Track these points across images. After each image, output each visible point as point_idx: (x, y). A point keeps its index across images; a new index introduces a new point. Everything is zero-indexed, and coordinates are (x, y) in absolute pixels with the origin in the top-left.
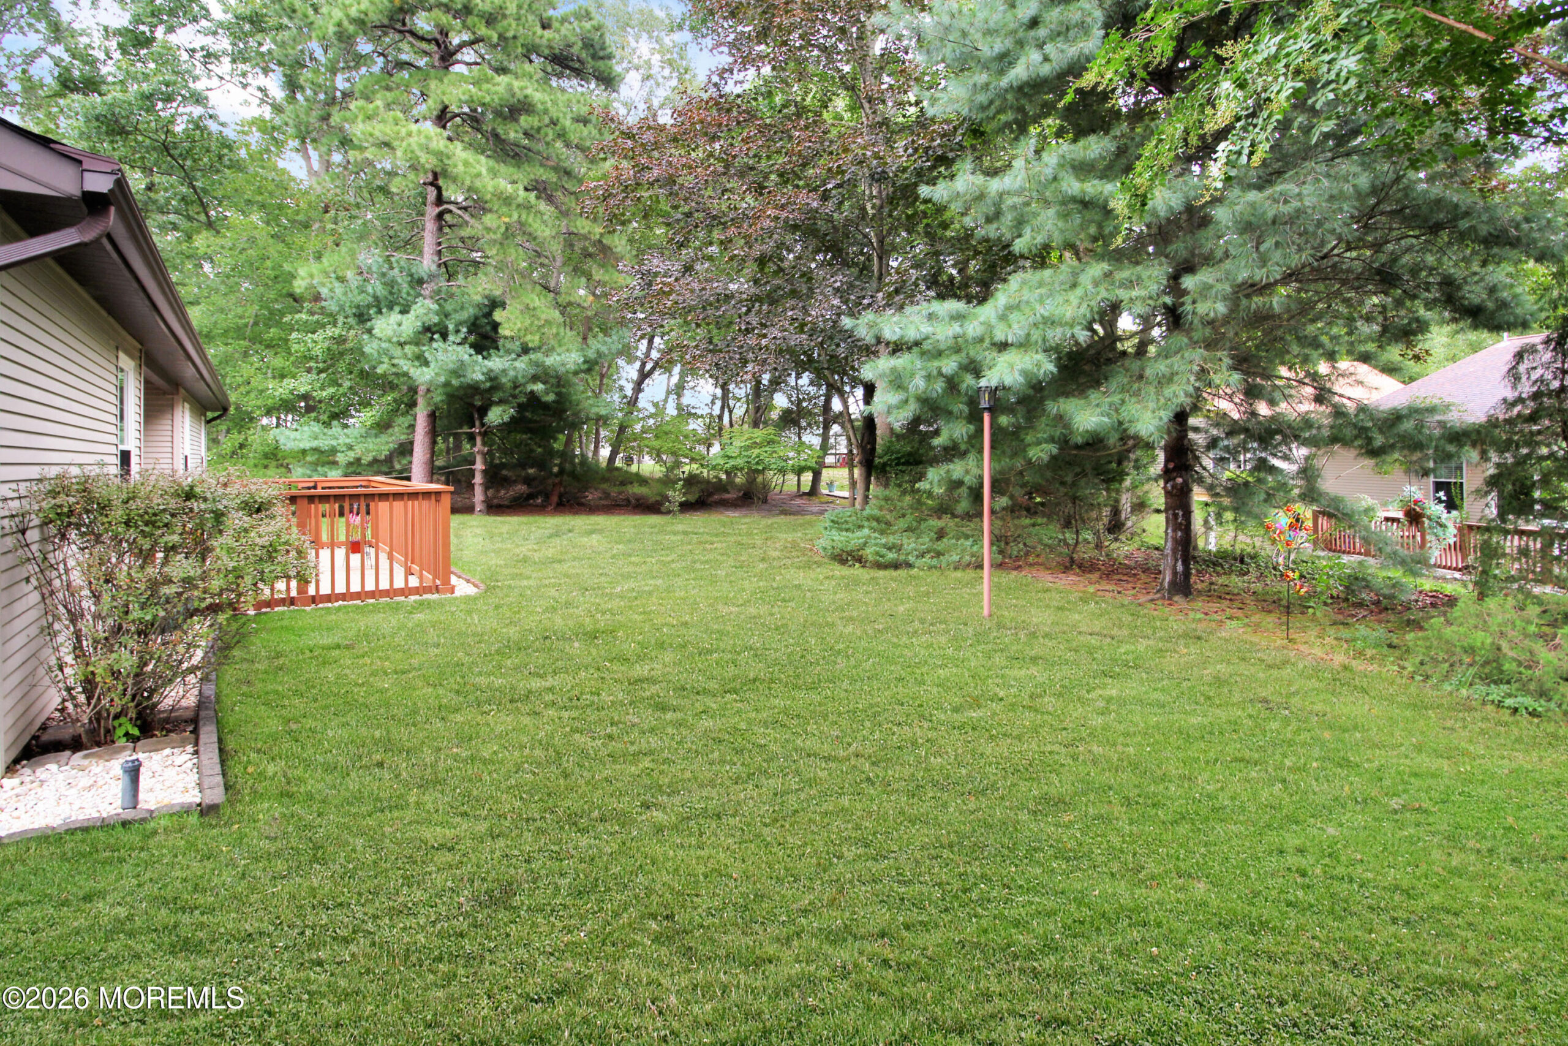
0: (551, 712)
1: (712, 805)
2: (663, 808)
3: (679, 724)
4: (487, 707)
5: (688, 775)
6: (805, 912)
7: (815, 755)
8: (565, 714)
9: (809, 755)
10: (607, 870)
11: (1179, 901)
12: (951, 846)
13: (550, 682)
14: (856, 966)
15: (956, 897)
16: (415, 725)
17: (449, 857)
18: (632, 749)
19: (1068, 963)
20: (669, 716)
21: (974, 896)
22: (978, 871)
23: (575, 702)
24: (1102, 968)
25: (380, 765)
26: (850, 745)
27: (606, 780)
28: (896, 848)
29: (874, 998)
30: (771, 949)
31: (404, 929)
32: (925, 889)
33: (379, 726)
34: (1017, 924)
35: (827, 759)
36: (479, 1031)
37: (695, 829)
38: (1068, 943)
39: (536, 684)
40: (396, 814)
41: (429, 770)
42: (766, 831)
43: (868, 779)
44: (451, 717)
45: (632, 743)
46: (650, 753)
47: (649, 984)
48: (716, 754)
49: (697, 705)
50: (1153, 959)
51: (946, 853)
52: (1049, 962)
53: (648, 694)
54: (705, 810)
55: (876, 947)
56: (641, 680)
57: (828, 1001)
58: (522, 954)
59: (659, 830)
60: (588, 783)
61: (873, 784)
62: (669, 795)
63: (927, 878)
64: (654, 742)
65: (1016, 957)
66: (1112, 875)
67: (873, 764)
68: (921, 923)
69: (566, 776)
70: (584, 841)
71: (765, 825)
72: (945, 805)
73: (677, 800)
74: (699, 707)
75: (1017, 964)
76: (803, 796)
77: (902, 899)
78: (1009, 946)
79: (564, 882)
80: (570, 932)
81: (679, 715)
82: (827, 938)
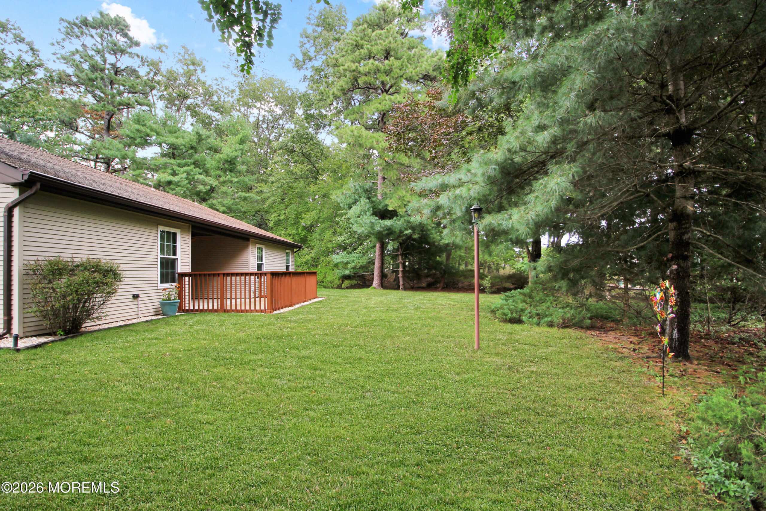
0: (261, 369)
1: (338, 410)
2: (313, 410)
3: (322, 376)
4: (229, 367)
5: (327, 397)
6: (381, 455)
7: (388, 391)
8: (267, 370)
9: (385, 391)
10: (287, 434)
11: (559, 455)
12: (452, 430)
13: (260, 356)
14: (404, 476)
15: (453, 450)
16: (194, 372)
17: (211, 427)
18: (299, 386)
19: (505, 478)
20: (318, 372)
21: (462, 450)
22: (464, 441)
23: (272, 365)
24: (521, 481)
25: (178, 388)
26: (405, 387)
27: (287, 398)
28: (426, 430)
29: (413, 490)
30: (365, 469)
31: (190, 455)
32: (439, 447)
33: (177, 373)
34: (481, 462)
35: (394, 393)
36: (225, 497)
37: (329, 419)
38: (505, 471)
39: (253, 357)
40: (185, 409)
41: (201, 392)
42: (363, 421)
43: (413, 401)
44: (212, 370)
45: (300, 383)
46: (308, 387)
47: (306, 481)
48: (340, 389)
49: (332, 368)
50: (546, 478)
51: (450, 433)
52: (497, 478)
53: (307, 363)
54: (335, 412)
55: (415, 469)
56: (304, 357)
57: (390, 490)
58: (246, 467)
59: (313, 419)
60: (278, 399)
61: (416, 403)
62: (317, 405)
63: (440, 442)
64: (310, 383)
65: (480, 475)
66: (529, 444)
67: (416, 395)
68: (436, 460)
69: (268, 396)
70: (276, 422)
71: (363, 419)
72: (450, 413)
73: (321, 407)
74: (333, 369)
75: (481, 478)
76: (381, 407)
77: (428, 451)
78: (478, 471)
79: (266, 439)
80: (268, 459)
81: (322, 372)
82: (391, 465)
